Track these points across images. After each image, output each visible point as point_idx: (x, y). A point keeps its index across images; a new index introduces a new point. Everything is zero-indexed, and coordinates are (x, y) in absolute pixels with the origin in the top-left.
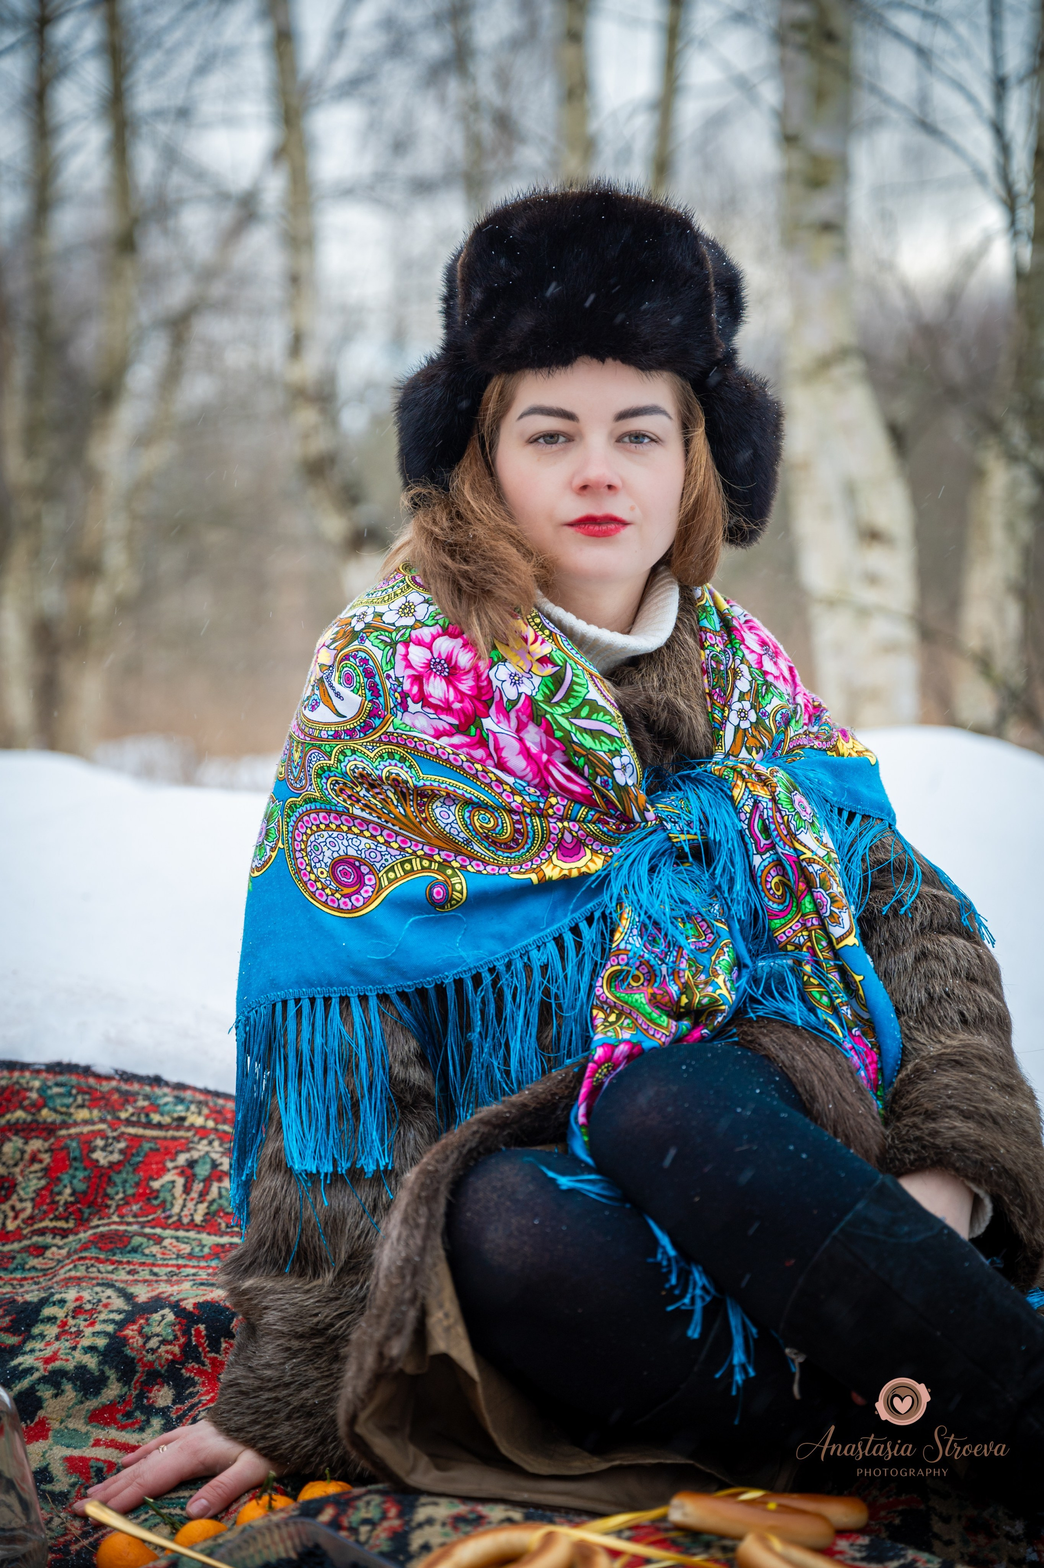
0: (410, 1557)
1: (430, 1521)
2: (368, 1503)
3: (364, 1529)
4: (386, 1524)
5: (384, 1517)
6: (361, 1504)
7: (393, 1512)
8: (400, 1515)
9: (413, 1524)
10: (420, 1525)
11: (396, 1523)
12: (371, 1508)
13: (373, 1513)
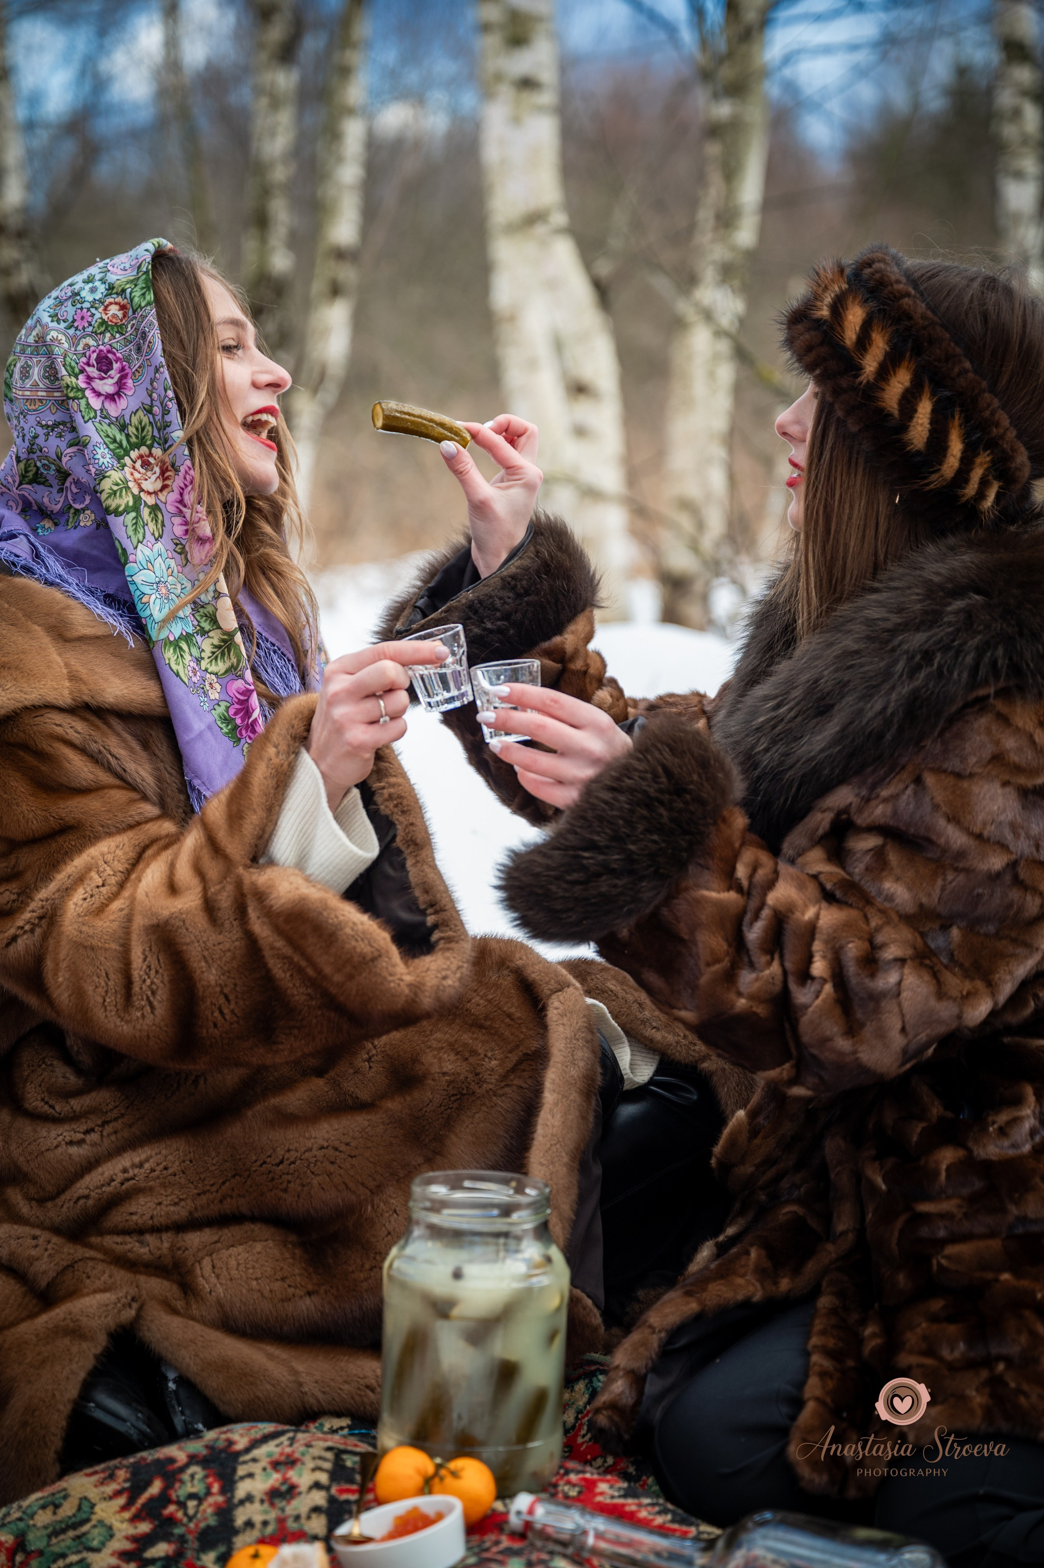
0: (236, 1532)
1: (249, 1498)
2: (192, 1476)
3: (192, 1504)
4: (211, 1500)
5: (208, 1493)
6: (186, 1477)
7: (216, 1488)
8: (223, 1491)
9: (236, 1501)
10: (242, 1502)
11: (220, 1499)
12: (196, 1482)
13: (197, 1487)
